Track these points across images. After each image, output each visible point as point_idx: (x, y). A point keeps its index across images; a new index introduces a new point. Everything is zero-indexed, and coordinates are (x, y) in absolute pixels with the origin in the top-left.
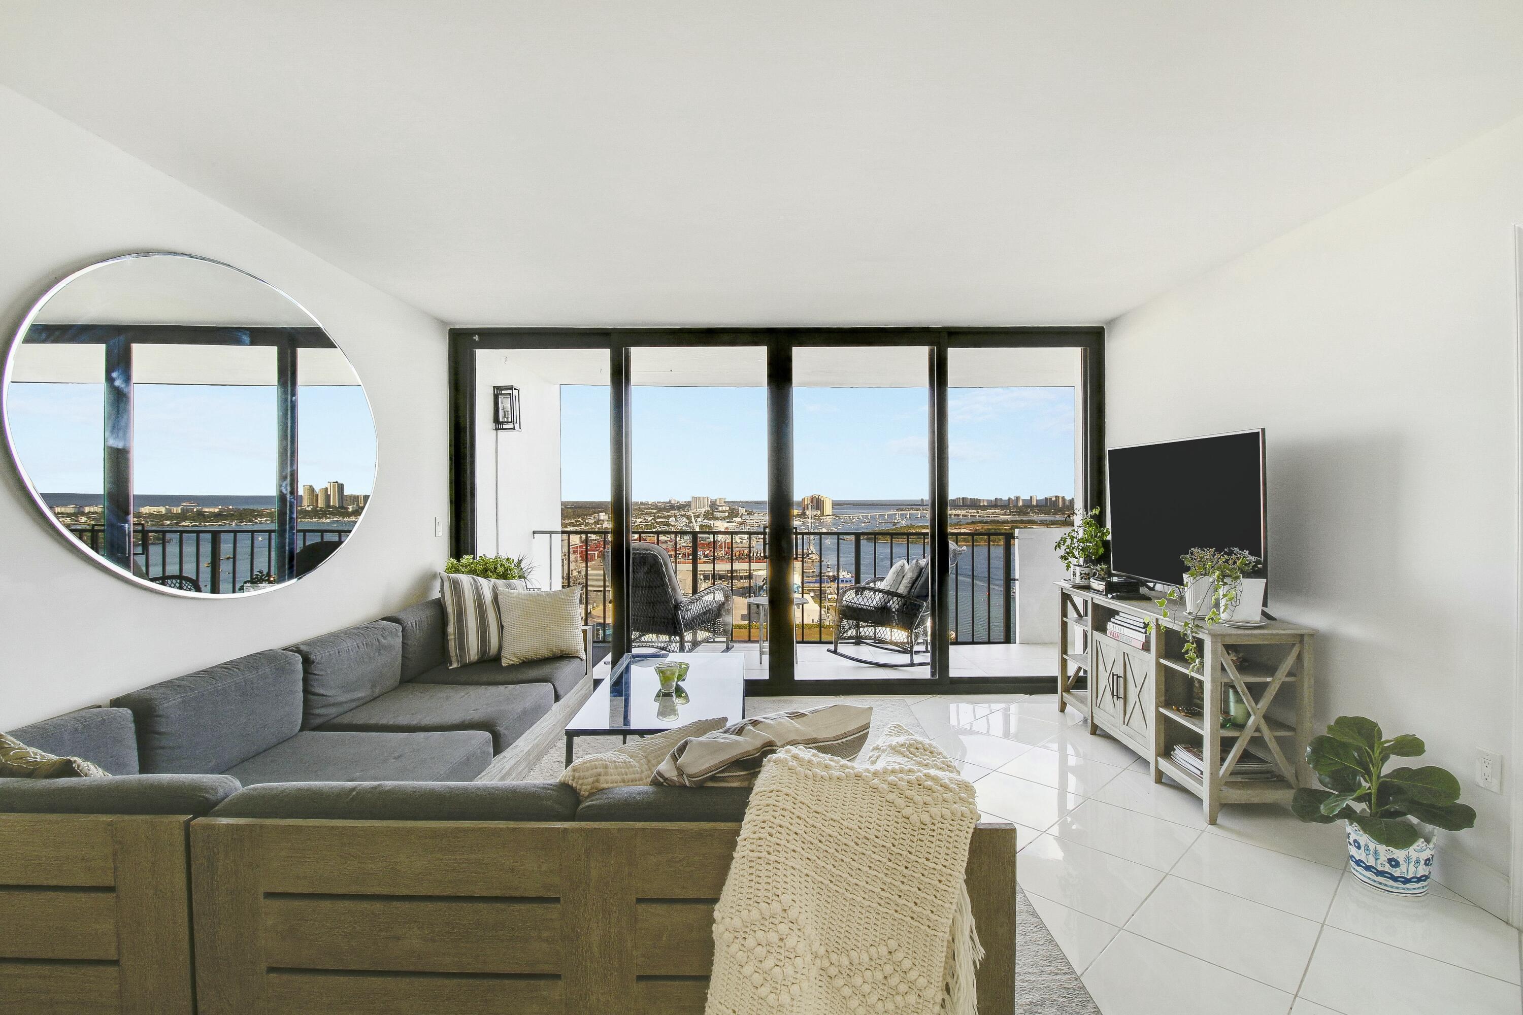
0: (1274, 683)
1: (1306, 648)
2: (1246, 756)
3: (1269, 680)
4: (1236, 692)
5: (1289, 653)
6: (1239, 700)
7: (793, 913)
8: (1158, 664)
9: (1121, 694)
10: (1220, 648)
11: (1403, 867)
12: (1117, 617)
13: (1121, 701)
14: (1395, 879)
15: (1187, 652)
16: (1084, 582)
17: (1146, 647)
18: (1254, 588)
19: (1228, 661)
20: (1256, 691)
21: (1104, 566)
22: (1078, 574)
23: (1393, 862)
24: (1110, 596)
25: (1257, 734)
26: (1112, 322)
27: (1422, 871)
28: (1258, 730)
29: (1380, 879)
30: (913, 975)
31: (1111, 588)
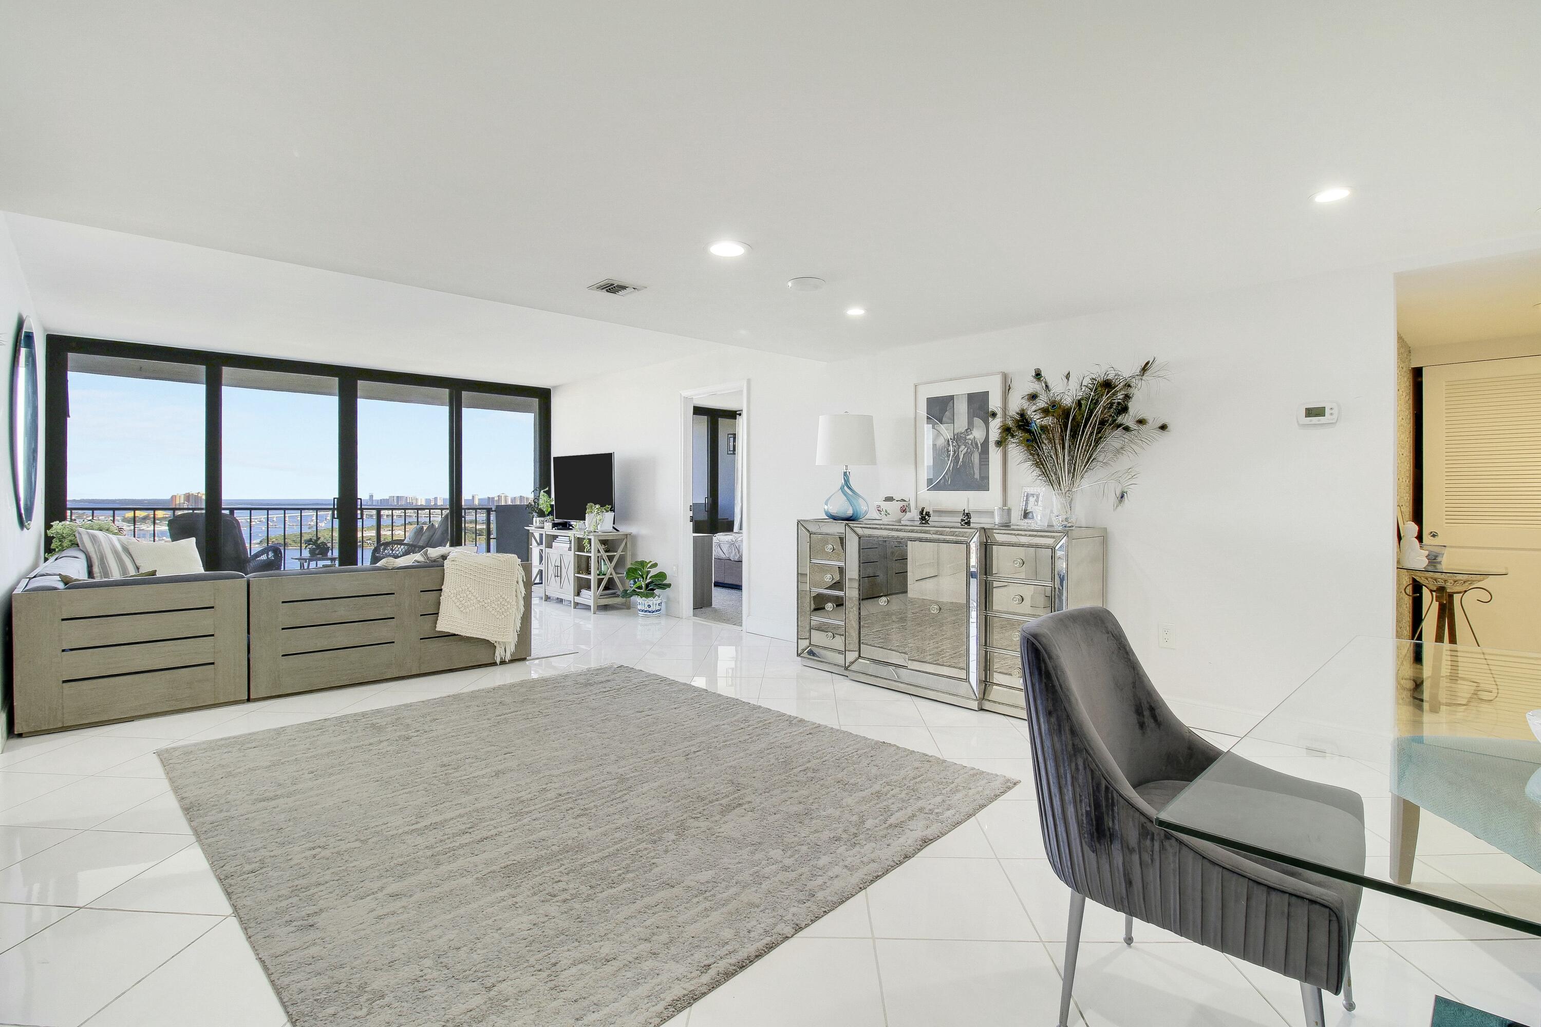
0: (617, 555)
1: (628, 539)
2: (606, 588)
3: (615, 554)
4: (604, 560)
5: (622, 542)
6: (605, 564)
7: (470, 589)
8: (575, 554)
9: (559, 575)
10: (597, 541)
11: (652, 607)
12: (557, 539)
13: (559, 577)
14: (650, 612)
15: (585, 543)
16: (541, 525)
17: (570, 549)
18: (610, 515)
19: (602, 548)
20: (611, 559)
21: (551, 517)
22: (538, 521)
23: (649, 606)
24: (554, 529)
25: (611, 576)
26: (555, 387)
27: (658, 608)
28: (611, 574)
29: (646, 613)
30: (508, 600)
31: (555, 525)
